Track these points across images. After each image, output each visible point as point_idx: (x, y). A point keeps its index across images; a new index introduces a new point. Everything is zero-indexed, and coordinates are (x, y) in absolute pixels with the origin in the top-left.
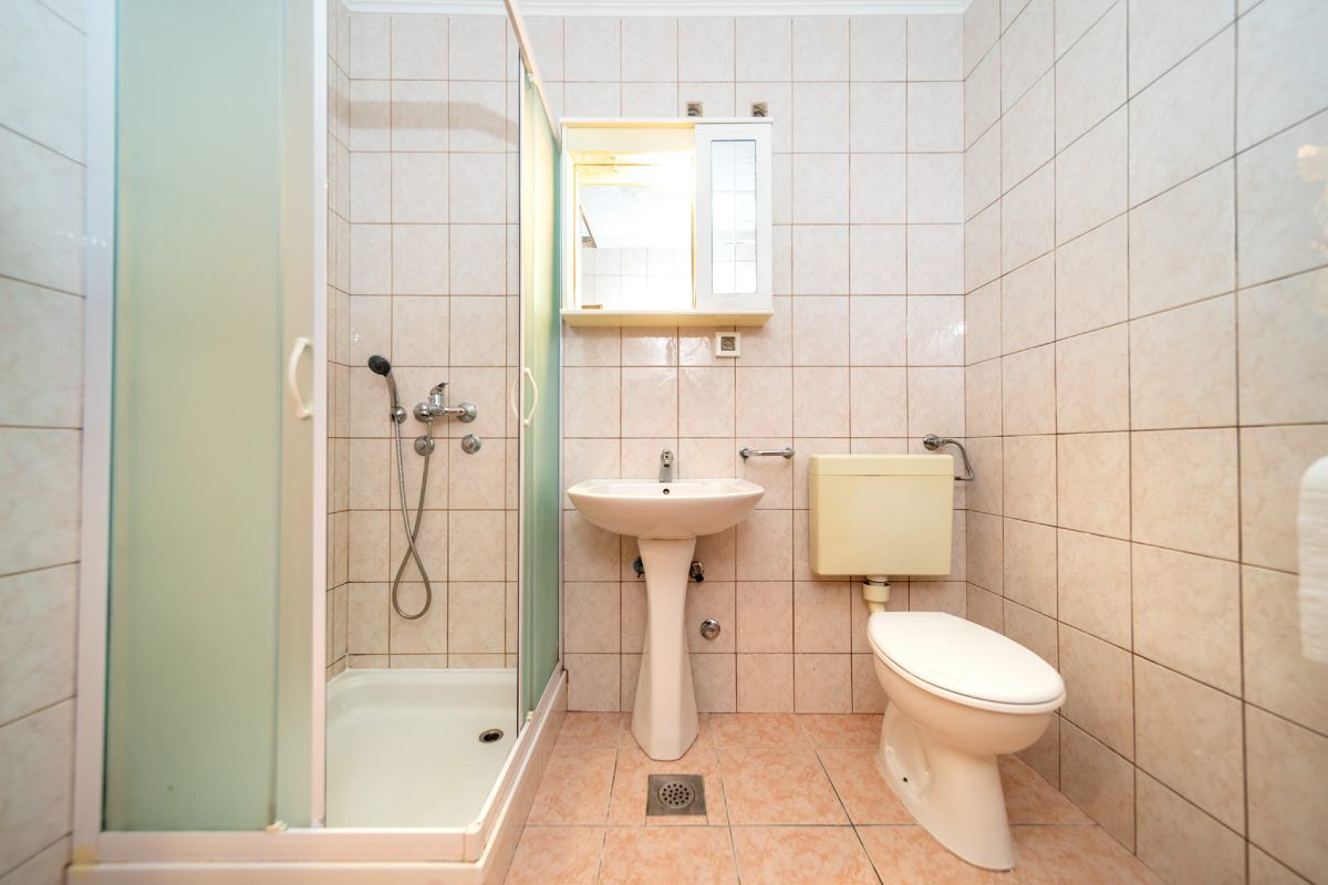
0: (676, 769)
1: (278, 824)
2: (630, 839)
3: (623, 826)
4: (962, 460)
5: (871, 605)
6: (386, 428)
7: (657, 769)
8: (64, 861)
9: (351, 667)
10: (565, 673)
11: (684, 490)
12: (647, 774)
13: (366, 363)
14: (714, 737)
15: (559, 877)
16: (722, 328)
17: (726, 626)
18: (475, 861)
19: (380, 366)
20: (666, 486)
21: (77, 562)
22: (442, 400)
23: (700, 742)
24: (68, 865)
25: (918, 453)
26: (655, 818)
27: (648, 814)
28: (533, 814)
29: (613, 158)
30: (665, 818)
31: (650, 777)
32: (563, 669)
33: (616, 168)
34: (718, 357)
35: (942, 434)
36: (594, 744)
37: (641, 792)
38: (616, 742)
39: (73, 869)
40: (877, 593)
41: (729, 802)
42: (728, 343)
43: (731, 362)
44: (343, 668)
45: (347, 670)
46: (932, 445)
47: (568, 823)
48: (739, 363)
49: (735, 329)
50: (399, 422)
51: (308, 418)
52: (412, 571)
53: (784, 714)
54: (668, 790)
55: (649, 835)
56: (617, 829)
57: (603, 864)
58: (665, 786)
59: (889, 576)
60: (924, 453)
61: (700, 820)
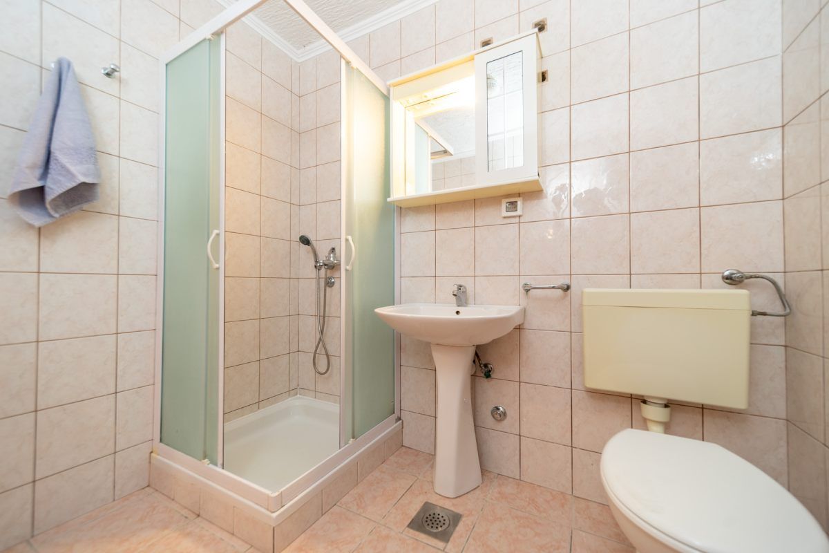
0: (448, 505)
1: (206, 460)
2: (387, 537)
3: (388, 527)
4: (777, 295)
5: (648, 422)
6: (313, 273)
7: (433, 500)
8: (151, 451)
9: (300, 394)
10: (401, 421)
11: (470, 313)
12: (425, 501)
13: (299, 240)
14: (490, 491)
15: (332, 542)
16: (508, 196)
17: (512, 413)
18: (274, 512)
19: (305, 241)
20: (459, 309)
21: (155, 330)
22: (334, 257)
23: (478, 492)
24: (152, 452)
25: (714, 287)
26: (411, 531)
27: (408, 526)
28: (344, 499)
29: (426, 97)
30: (417, 533)
31: (426, 504)
32: (399, 419)
33: (431, 102)
34: (505, 217)
35: (747, 269)
36: (405, 470)
37: (414, 509)
38: (419, 474)
39: (153, 454)
40: (653, 412)
41: (471, 540)
42: (513, 206)
43: (517, 220)
44: (296, 394)
45: (298, 395)
46: (732, 280)
47: (358, 513)
48: (522, 220)
49: (519, 195)
50: (319, 270)
51: (218, 269)
52: (321, 350)
53: (562, 493)
54: (432, 516)
55: (400, 540)
56: (384, 527)
57: (361, 545)
58: (431, 513)
59: (669, 400)
60: (725, 288)
61: (440, 544)
